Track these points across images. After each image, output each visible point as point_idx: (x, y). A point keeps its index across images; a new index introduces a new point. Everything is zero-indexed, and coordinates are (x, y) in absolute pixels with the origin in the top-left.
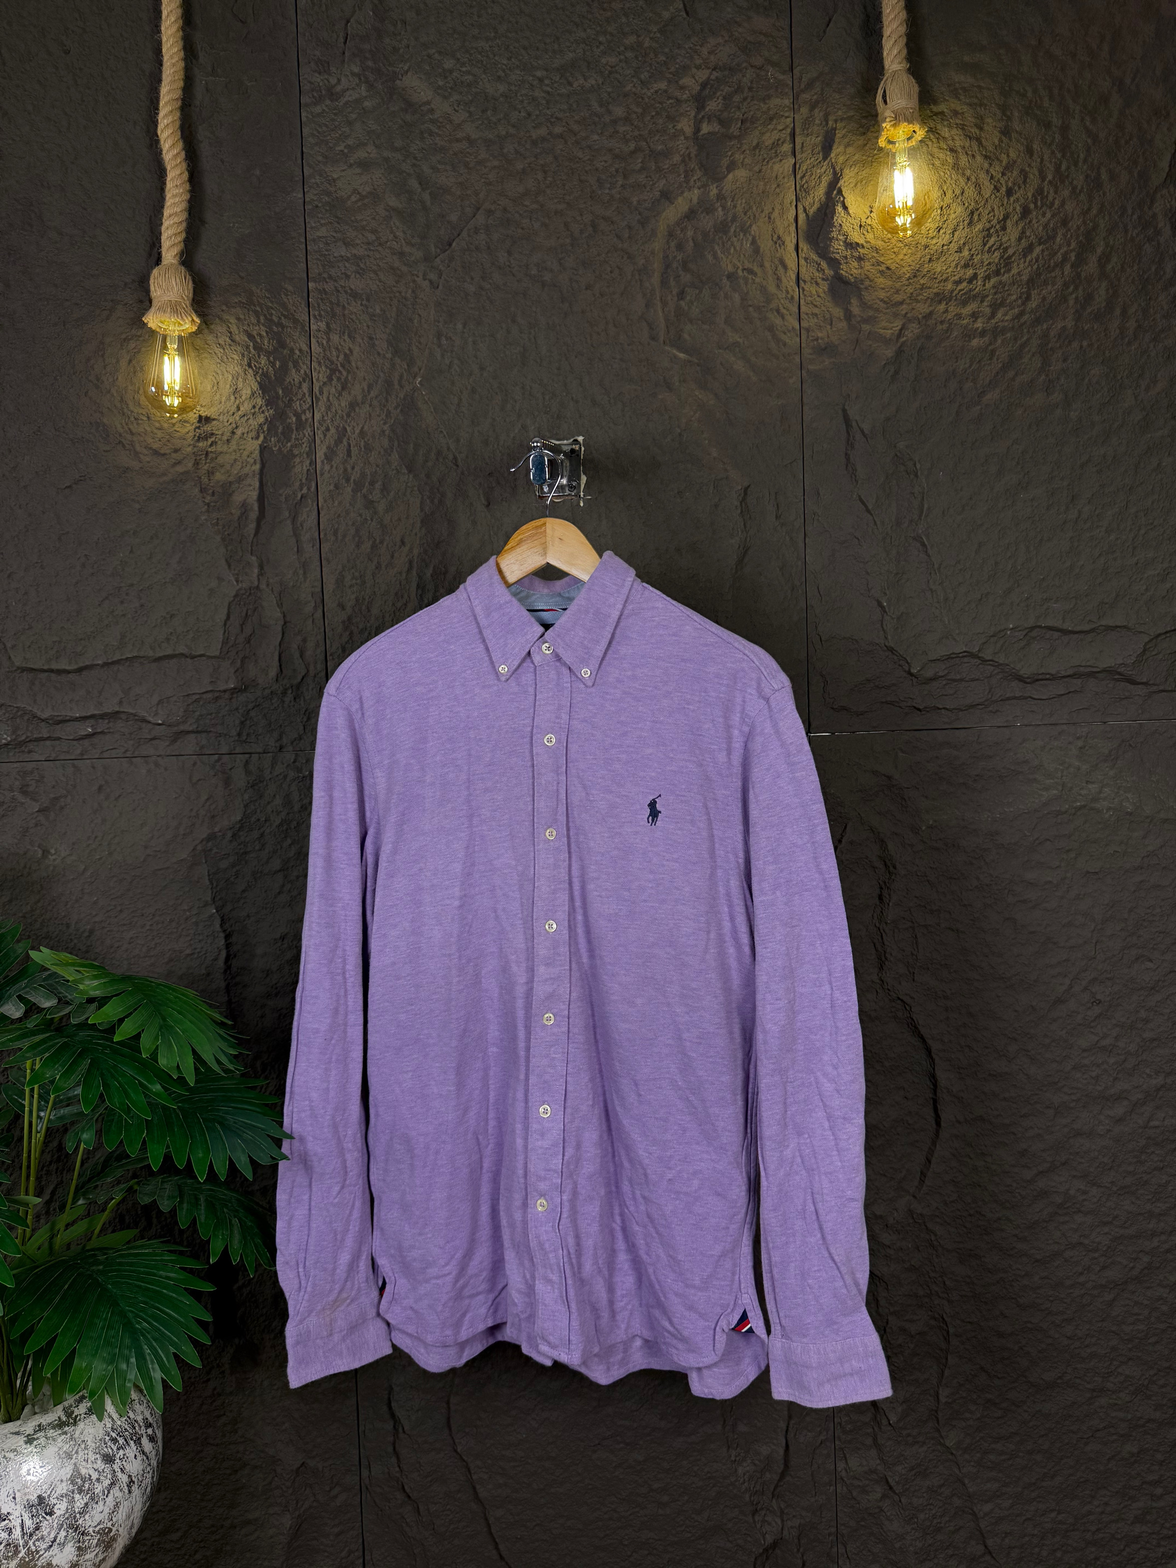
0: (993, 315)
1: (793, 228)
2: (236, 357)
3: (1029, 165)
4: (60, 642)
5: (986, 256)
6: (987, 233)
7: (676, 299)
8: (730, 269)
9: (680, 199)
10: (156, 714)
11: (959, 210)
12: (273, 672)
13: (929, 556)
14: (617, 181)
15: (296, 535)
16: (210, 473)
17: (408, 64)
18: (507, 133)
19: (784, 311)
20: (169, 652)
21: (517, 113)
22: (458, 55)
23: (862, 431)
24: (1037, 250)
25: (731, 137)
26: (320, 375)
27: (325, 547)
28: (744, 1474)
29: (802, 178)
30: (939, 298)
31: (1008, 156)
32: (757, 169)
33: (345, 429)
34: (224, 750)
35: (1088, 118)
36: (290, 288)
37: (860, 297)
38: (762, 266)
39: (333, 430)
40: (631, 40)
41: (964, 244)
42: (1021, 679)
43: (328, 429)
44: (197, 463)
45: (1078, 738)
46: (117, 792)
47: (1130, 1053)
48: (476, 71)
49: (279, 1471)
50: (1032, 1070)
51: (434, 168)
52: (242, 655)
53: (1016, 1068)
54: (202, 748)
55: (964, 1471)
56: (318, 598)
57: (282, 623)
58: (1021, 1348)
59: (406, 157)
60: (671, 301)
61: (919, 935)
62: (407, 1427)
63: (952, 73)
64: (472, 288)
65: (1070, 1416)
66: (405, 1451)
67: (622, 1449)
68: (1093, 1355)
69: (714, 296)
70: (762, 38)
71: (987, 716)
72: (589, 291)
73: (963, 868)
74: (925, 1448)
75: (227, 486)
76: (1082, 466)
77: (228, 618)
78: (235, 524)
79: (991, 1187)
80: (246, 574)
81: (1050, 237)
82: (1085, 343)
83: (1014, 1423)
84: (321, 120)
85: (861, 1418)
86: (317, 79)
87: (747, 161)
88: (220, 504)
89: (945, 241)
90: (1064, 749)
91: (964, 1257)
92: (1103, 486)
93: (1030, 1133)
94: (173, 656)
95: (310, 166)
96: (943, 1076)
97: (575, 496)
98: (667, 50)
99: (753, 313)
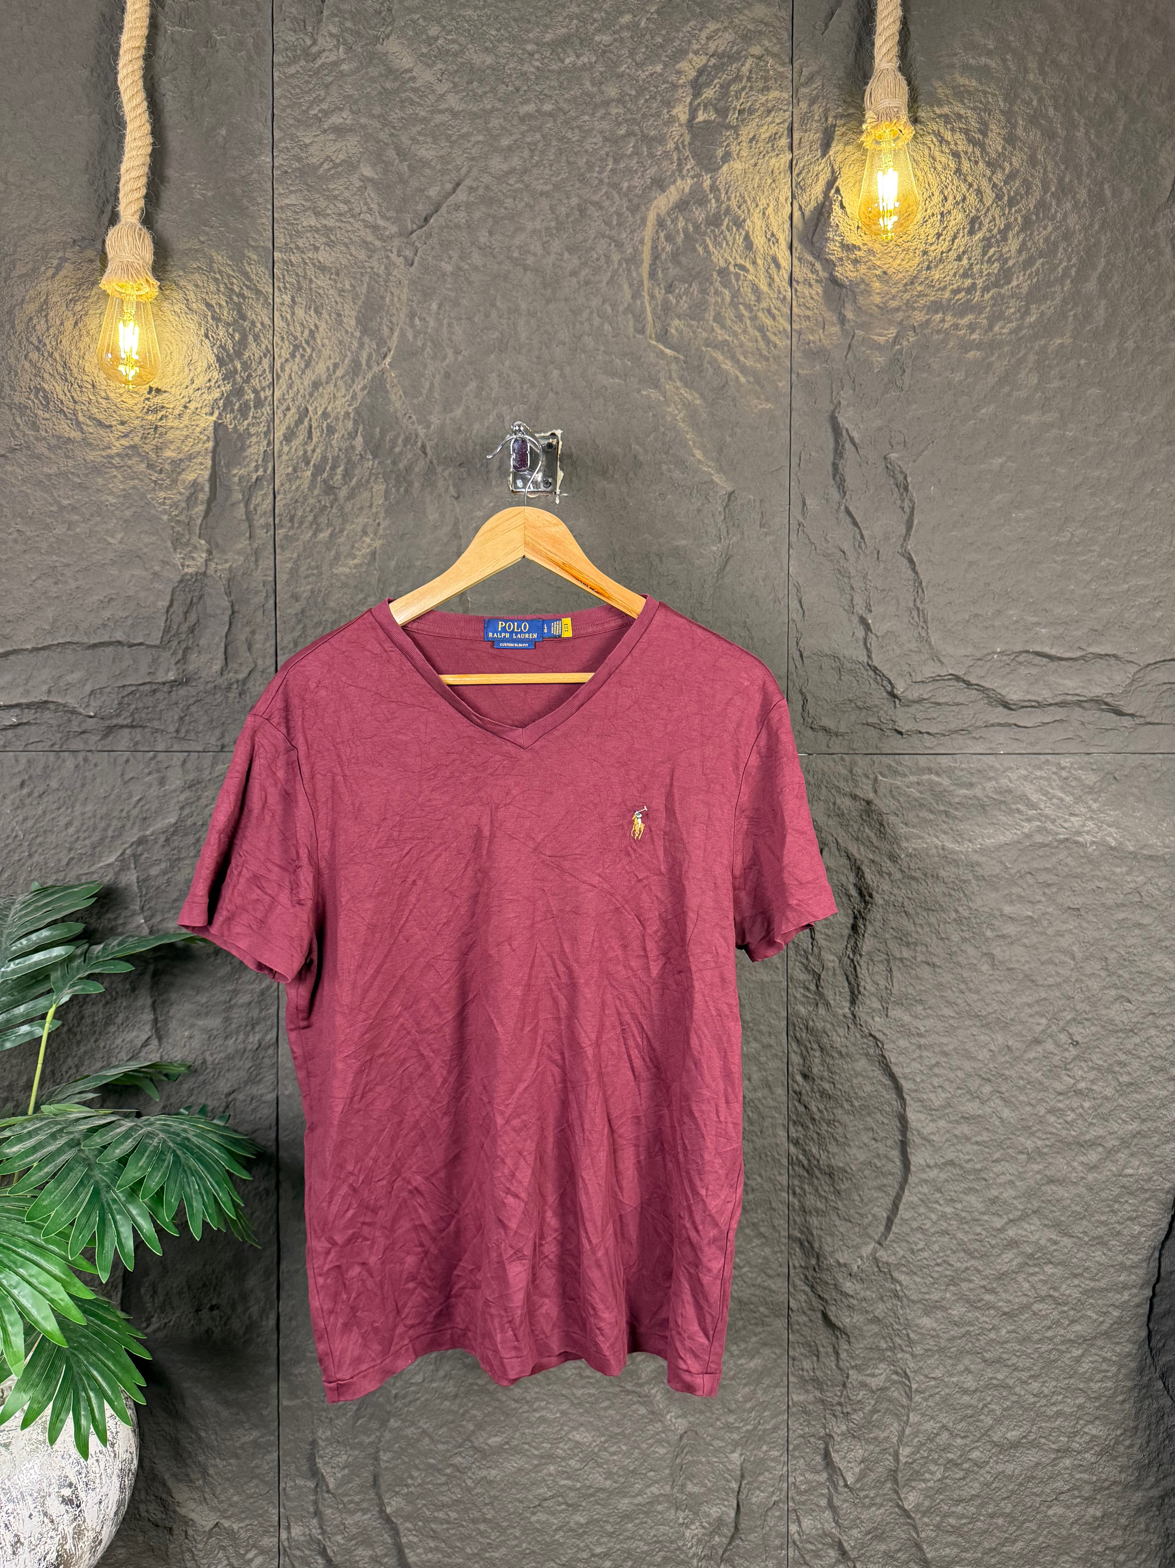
0: (991, 327)
1: (787, 226)
2: (192, 326)
3: (1032, 175)
5: (985, 266)
6: (987, 243)
7: (663, 291)
8: (722, 264)
9: (672, 188)
10: (87, 706)
11: (960, 216)
12: (217, 667)
13: (916, 573)
14: (607, 165)
15: (249, 519)
16: (158, 449)
17: (390, 28)
18: (493, 107)
19: (775, 312)
20: (106, 639)
21: (504, 86)
22: (444, 23)
23: (852, 440)
24: (1039, 263)
25: (728, 127)
26: (283, 351)
27: (280, 532)
28: (692, 1538)
29: (798, 175)
30: (936, 307)
31: (1011, 164)
32: (753, 161)
33: (307, 410)
34: (161, 747)
35: (1092, 131)
36: (255, 257)
37: (855, 301)
38: (754, 263)
39: (293, 410)
40: (627, 18)
41: (964, 252)
42: (1006, 705)
43: (288, 409)
44: (144, 438)
45: (1064, 768)
46: (41, 789)
47: (1106, 1098)
48: (462, 40)
49: (190, 1532)
50: (1006, 1113)
51: (413, 139)
52: (184, 646)
53: (989, 1110)
54: (136, 744)
55: (923, 1535)
56: (270, 588)
57: (229, 612)
58: (985, 1406)
59: (384, 125)
60: (659, 293)
61: (894, 968)
62: (331, 1486)
63: (957, 76)
64: (449, 268)
65: (1034, 1478)
66: (329, 1511)
67: (562, 1511)
68: (1059, 1414)
69: (704, 292)
70: (762, 27)
71: (969, 742)
72: (574, 280)
73: (941, 900)
74: (882, 1510)
75: (176, 464)
76: (1076, 488)
77: (171, 605)
78: (184, 505)
79: (960, 1235)
80: (193, 559)
81: (1050, 251)
82: (1083, 362)
83: (976, 1485)
84: (295, 82)
85: (817, 1477)
86: (291, 37)
87: (744, 153)
88: (168, 482)
89: (944, 248)
90: (1048, 779)
91: (930, 1309)
92: (1097, 509)
93: (1002, 1179)
94: (110, 644)
95: (281, 129)
96: (912, 1116)
97: (549, 495)
98: (664, 32)
99: (743, 311)
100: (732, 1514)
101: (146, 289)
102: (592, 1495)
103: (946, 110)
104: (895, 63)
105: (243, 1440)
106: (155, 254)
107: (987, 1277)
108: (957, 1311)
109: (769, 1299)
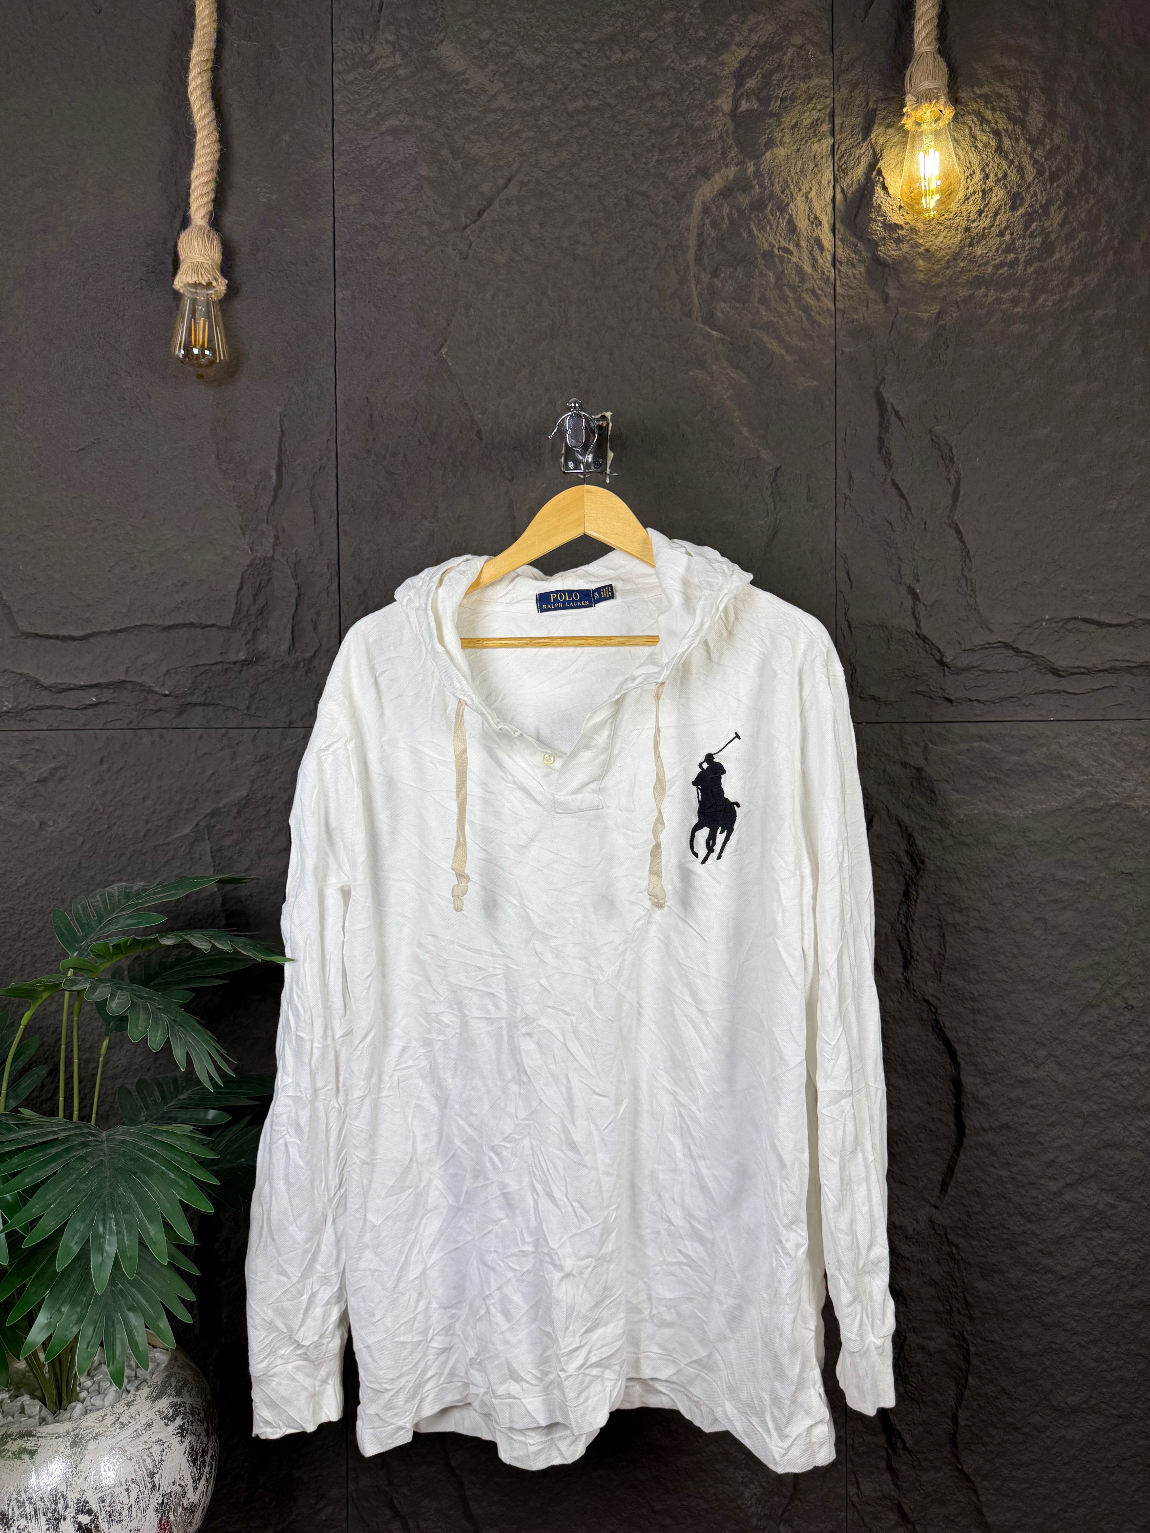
0: (1034, 299)
1: (829, 209)
3: (1073, 150)
4: (67, 608)
5: (1028, 240)
6: (1029, 218)
7: (709, 276)
8: (766, 246)
9: (717, 176)
10: (163, 685)
11: (1002, 193)
12: (284, 646)
13: (964, 543)
14: (653, 156)
15: (314, 505)
16: (229, 440)
17: (443, 34)
18: (543, 105)
19: (820, 292)
20: (180, 620)
21: (553, 84)
22: (495, 26)
23: (897, 414)
24: (1081, 235)
25: (772, 115)
26: (344, 344)
27: (343, 519)
28: (752, 1497)
29: (840, 159)
30: (979, 281)
31: (1052, 140)
32: (795, 148)
33: (368, 399)
34: (232, 724)
35: (1133, 105)
36: (317, 255)
37: (898, 279)
38: (798, 245)
39: (355, 400)
40: (672, 14)
41: (1006, 228)
42: (1055, 672)
43: (350, 400)
44: (214, 429)
45: (1114, 734)
46: (120, 764)
48: (512, 42)
50: (1061, 1077)
51: (466, 138)
52: (253, 627)
53: (1044, 1074)
54: (209, 721)
55: (983, 1498)
56: (334, 570)
57: (296, 594)
58: (1045, 1370)
59: (438, 126)
60: (705, 278)
61: (947, 934)
63: (997, 56)
64: (502, 260)
65: (1095, 1443)
68: (1120, 1379)
69: (749, 275)
70: (803, 18)
71: (1019, 709)
72: (622, 266)
73: (993, 865)
74: (941, 1474)
76: (1122, 456)
77: (241, 588)
78: (251, 492)
79: (1017, 1199)
80: (261, 544)
81: (1092, 224)
82: (1128, 331)
83: (1036, 1449)
84: (354, 88)
85: (875, 1440)
86: (350, 46)
87: (787, 140)
88: (236, 472)
89: (986, 224)
90: (1098, 745)
91: (987, 1272)
93: (1058, 1143)
94: (183, 626)
95: (340, 133)
96: (969, 1081)
97: (601, 473)
98: (706, 26)
99: (788, 292)
101: (215, 286)
103: (985, 90)
104: (934, 47)
106: (223, 254)
107: (1044, 1241)
108: (1015, 1274)
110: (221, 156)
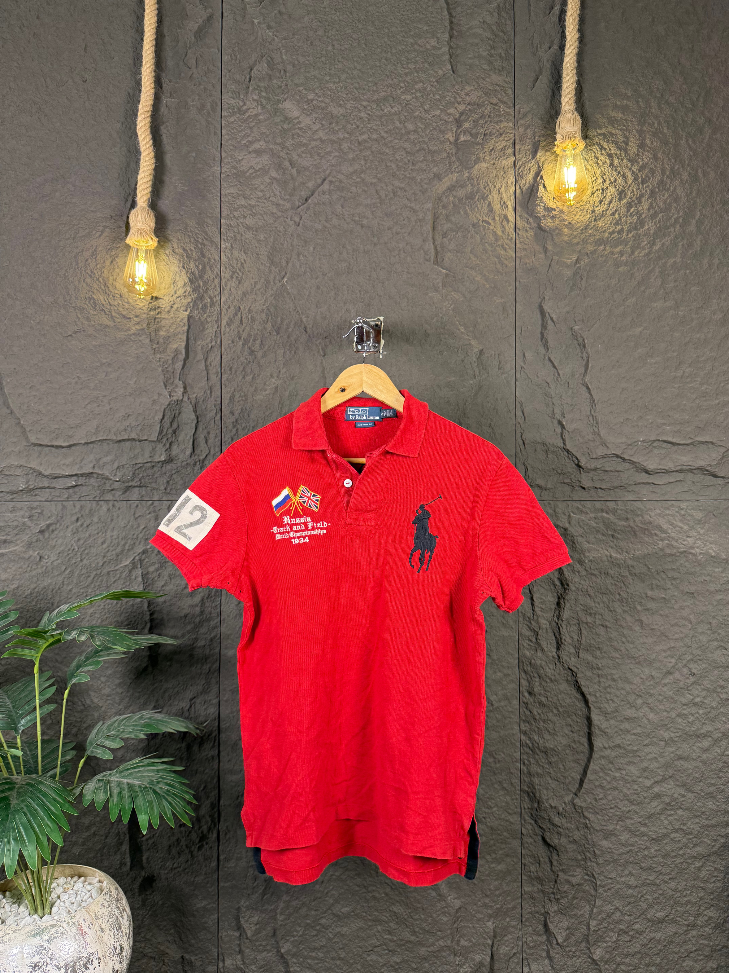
0: (633, 252)
1: (513, 197)
2: (176, 262)
3: (655, 166)
4: (59, 429)
5: (629, 218)
6: (629, 205)
7: (441, 237)
8: (475, 220)
9: (446, 179)
10: (115, 475)
11: (613, 190)
12: (189, 452)
13: (591, 395)
14: (408, 167)
15: (207, 369)
16: (157, 330)
17: (286, 95)
18: (344, 137)
19: (507, 246)
20: (126, 437)
21: (350, 125)
22: (317, 91)
23: (552, 319)
24: (660, 215)
25: (478, 144)
26: (226, 275)
27: (224, 377)
29: (519, 169)
30: (600, 242)
31: (642, 160)
32: (492, 162)
33: (240, 308)
34: (156, 498)
35: (690, 140)
36: (211, 223)
37: (553, 239)
38: (494, 219)
39: (232, 308)
41: (616, 211)
42: (647, 472)
43: (229, 307)
44: (149, 324)
45: (682, 509)
46: (88, 522)
47: (713, 708)
48: (327, 100)
49: (166, 961)
50: (651, 716)
51: (299, 155)
52: (170, 441)
53: (641, 714)
54: (142, 496)
56: (218, 407)
57: (196, 422)
58: (642, 896)
59: (283, 149)
60: (439, 238)
61: (583, 629)
62: (249, 934)
63: (610, 111)
64: (319, 226)
65: (673, 942)
66: (247, 951)
67: (386, 954)
68: (688, 902)
69: (464, 236)
70: (497, 88)
71: (626, 494)
72: (390, 231)
73: (610, 587)
74: (580, 960)
75: (167, 339)
76: (686, 344)
77: (163, 418)
78: (170, 362)
79: (625, 790)
80: (176, 392)
81: (667, 208)
82: (688, 272)
83: (638, 945)
84: (233, 125)
85: (540, 939)
86: (232, 101)
87: (487, 158)
88: (161, 349)
89: (605, 208)
90: (672, 515)
91: (608, 835)
92: (698, 357)
93: (650, 756)
94: (128, 440)
95: (225, 152)
96: (595, 717)
97: (377, 352)
98: (440, 92)
99: (488, 247)
100: (488, 959)
101: (151, 242)
102: (404, 945)
103: (604, 131)
104: (573, 107)
105: (199, 906)
106: (156, 223)
107: (642, 817)
108: (624, 837)
109: (509, 828)
110: (156, 166)
